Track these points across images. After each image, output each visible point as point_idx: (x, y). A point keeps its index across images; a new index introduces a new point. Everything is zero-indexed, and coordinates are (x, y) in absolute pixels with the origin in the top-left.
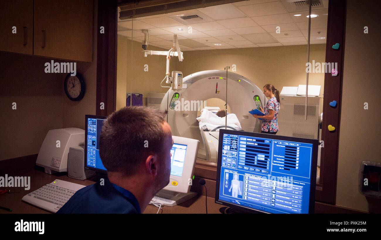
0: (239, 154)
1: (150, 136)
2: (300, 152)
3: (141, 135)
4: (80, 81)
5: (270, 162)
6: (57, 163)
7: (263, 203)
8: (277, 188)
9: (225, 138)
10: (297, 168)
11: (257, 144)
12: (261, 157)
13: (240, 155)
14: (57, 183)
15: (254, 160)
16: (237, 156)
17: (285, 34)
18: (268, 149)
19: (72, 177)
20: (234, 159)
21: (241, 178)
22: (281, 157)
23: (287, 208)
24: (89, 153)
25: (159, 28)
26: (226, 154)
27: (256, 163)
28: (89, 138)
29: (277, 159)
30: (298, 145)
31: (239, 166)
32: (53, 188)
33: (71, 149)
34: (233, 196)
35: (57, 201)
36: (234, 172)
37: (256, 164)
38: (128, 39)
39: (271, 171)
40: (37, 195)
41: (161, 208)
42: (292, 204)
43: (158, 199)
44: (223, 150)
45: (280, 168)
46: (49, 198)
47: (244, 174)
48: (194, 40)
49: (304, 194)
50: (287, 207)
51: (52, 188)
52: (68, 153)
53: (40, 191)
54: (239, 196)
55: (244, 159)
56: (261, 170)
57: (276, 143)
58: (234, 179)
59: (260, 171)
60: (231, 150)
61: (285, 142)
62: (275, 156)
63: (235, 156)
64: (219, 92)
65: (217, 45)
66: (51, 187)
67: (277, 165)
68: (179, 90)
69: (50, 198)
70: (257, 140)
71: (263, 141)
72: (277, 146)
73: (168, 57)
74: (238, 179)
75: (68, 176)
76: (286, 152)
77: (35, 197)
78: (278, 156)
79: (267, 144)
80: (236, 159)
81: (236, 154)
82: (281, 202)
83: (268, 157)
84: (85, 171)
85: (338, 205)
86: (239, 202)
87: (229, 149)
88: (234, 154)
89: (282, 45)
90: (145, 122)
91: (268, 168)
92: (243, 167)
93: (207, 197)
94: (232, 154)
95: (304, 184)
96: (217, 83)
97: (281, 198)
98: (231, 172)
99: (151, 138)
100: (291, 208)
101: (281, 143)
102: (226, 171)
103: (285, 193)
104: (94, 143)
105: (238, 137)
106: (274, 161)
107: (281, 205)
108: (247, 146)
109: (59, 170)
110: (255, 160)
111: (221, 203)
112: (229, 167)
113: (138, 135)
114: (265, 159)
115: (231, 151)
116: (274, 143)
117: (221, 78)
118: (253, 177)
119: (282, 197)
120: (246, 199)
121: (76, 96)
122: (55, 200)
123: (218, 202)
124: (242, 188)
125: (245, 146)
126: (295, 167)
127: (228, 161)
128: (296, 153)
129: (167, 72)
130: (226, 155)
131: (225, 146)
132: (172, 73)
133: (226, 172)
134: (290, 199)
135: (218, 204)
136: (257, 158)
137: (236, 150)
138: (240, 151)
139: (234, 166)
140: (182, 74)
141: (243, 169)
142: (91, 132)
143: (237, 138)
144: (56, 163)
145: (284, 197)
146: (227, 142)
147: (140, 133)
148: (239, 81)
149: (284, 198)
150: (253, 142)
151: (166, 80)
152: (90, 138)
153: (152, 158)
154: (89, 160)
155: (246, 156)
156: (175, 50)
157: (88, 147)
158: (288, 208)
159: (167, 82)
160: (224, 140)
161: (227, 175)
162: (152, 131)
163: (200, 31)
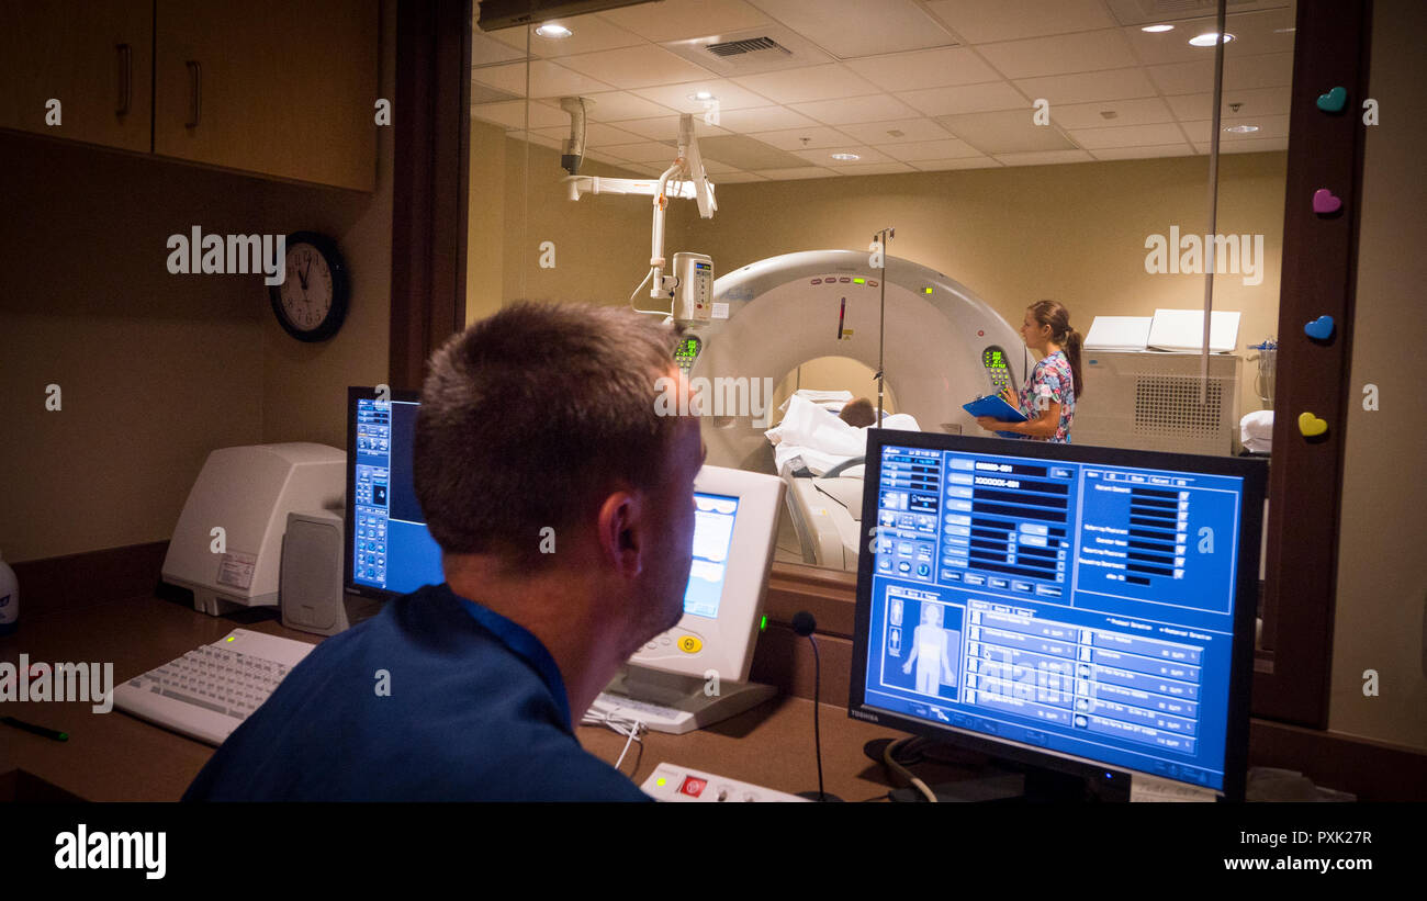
0: (944, 523)
1: (618, 415)
2: (1189, 510)
3: (582, 410)
4: (331, 265)
5: (1070, 552)
6: (241, 571)
7: (1041, 714)
8: (1099, 656)
9: (888, 464)
10: (1179, 574)
11: (1016, 484)
12: (1035, 534)
13: (948, 530)
14: (240, 641)
15: (1004, 547)
16: (935, 531)
17: (1103, 113)
18: (1063, 503)
19: (295, 627)
20: (922, 543)
21: (953, 620)
22: (1113, 531)
23: (1137, 733)
24: (361, 532)
25: (624, 90)
26: (893, 525)
27: (1013, 556)
28: (361, 477)
29: (1099, 540)
30: (1182, 483)
31: (944, 570)
32: (226, 658)
33: (294, 521)
34: (921, 689)
35: (240, 704)
36: (924, 597)
37: (1011, 561)
38: (508, 134)
39: (1075, 587)
40: (162, 684)
41: (638, 739)
42: (1158, 717)
43: (626, 706)
44: (881, 511)
45: (1110, 576)
46: (207, 696)
47: (966, 604)
48: (755, 137)
49: (1206, 678)
50: (1137, 728)
51: (221, 659)
52: (284, 537)
53: (176, 670)
54: (945, 690)
55: (966, 543)
56: (1031, 586)
57: (1093, 478)
58: (925, 622)
59: (1027, 588)
60: (913, 508)
61: (1130, 471)
62: (1087, 527)
63: (928, 533)
64: (850, 332)
65: (845, 157)
66: (218, 656)
67: (1098, 563)
68: (700, 322)
69: (213, 696)
70: (1017, 469)
71: (1042, 471)
72: (1098, 487)
73: (661, 201)
74: (942, 622)
75: (281, 624)
76: (1134, 511)
77: (155, 690)
78: (1102, 530)
79: (1060, 483)
80: (930, 545)
81: (931, 526)
82: (1115, 711)
83: (1061, 533)
84: (344, 598)
85: (1336, 729)
86: (946, 713)
87: (904, 505)
88: (925, 527)
89: (1091, 159)
90: (599, 362)
91: (1060, 578)
92: (960, 575)
93: (820, 704)
94: (918, 527)
95: (1209, 638)
96: (844, 300)
97: (1112, 693)
98: (912, 595)
99: (620, 422)
100: (1155, 734)
101: (1112, 477)
102: (892, 591)
103: (1130, 675)
104: (383, 496)
105: (941, 456)
106: (1086, 550)
107: (1113, 723)
108: (979, 492)
109: (247, 599)
110: (1011, 545)
111: (872, 717)
112: (905, 575)
113: (570, 411)
114: (1051, 542)
115: (915, 515)
116: (1087, 478)
117: (857, 280)
118: (1001, 614)
119: (1118, 691)
120: (971, 700)
121: (315, 324)
122: (232, 701)
123: (861, 715)
124: (957, 657)
125: (969, 493)
126: (1170, 573)
127: (898, 553)
128: (1174, 515)
129: (657, 257)
130: (893, 530)
131: (887, 495)
132: (675, 260)
133: (891, 597)
134: (1150, 696)
135: (860, 722)
136: (1018, 537)
137: (934, 510)
138: (947, 511)
139: (923, 571)
140: (710, 262)
141: (960, 581)
142: (369, 452)
143: (937, 463)
144: (234, 570)
145: (1125, 692)
146: (898, 478)
147: (576, 401)
148: (929, 291)
149: (1128, 693)
150: (999, 474)
151: (650, 284)
152: (365, 475)
153: (621, 504)
154: (360, 560)
155: (974, 532)
156: (686, 176)
157: (360, 508)
158: (1140, 733)
159: (655, 293)
160: (884, 471)
161: (898, 610)
162: (624, 395)
163: (778, 104)
